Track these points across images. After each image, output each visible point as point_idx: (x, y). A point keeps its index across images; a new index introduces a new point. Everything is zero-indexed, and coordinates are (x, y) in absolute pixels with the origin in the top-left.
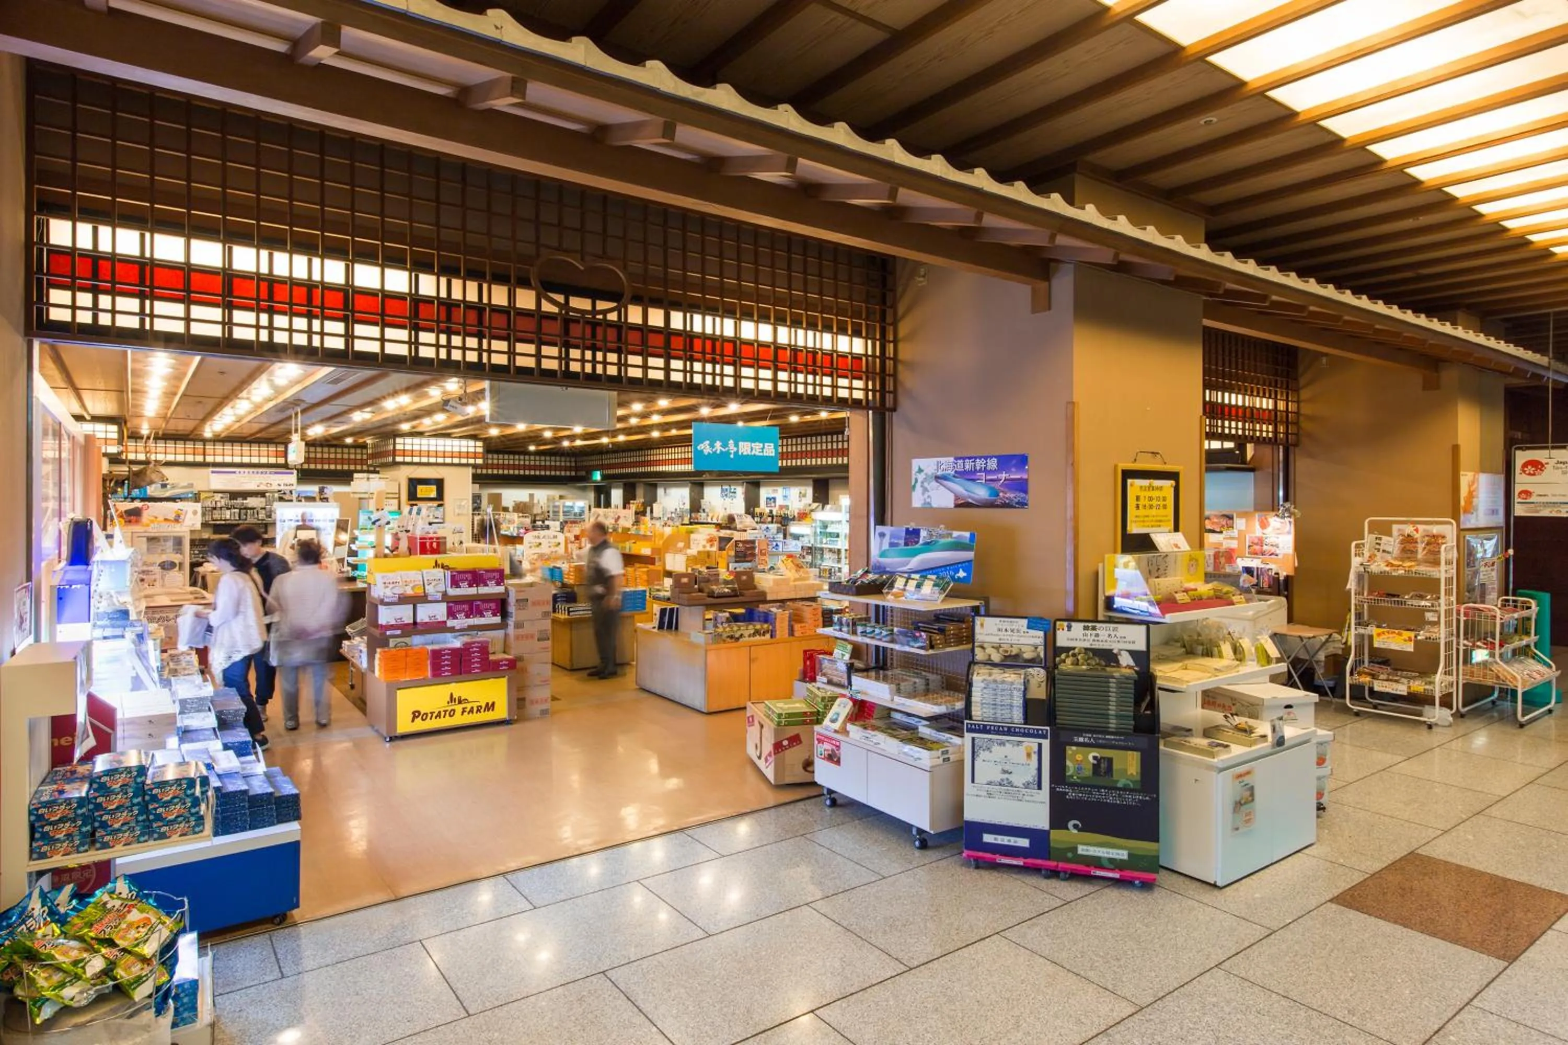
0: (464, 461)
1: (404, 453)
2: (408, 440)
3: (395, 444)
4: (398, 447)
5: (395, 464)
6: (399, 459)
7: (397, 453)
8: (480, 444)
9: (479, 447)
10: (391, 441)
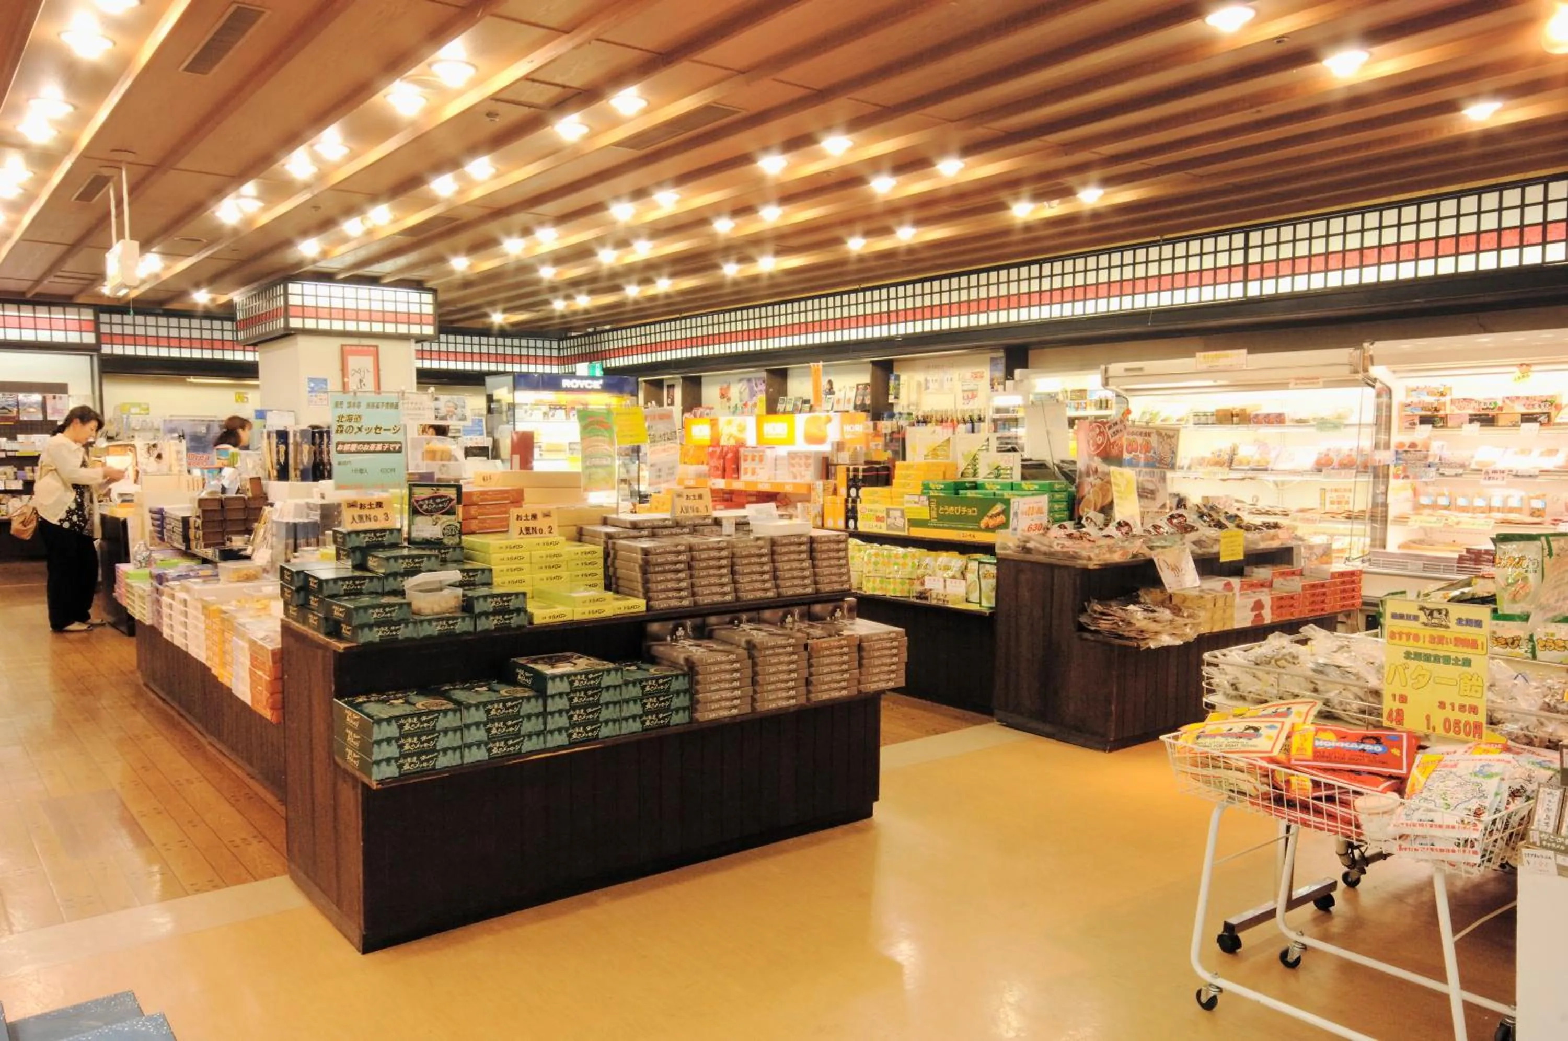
0: (403, 329)
1: (303, 311)
2: (309, 287)
3: (286, 294)
4: (293, 300)
5: (288, 334)
6: (295, 323)
7: (292, 311)
8: (428, 298)
9: (423, 303)
10: (280, 290)
